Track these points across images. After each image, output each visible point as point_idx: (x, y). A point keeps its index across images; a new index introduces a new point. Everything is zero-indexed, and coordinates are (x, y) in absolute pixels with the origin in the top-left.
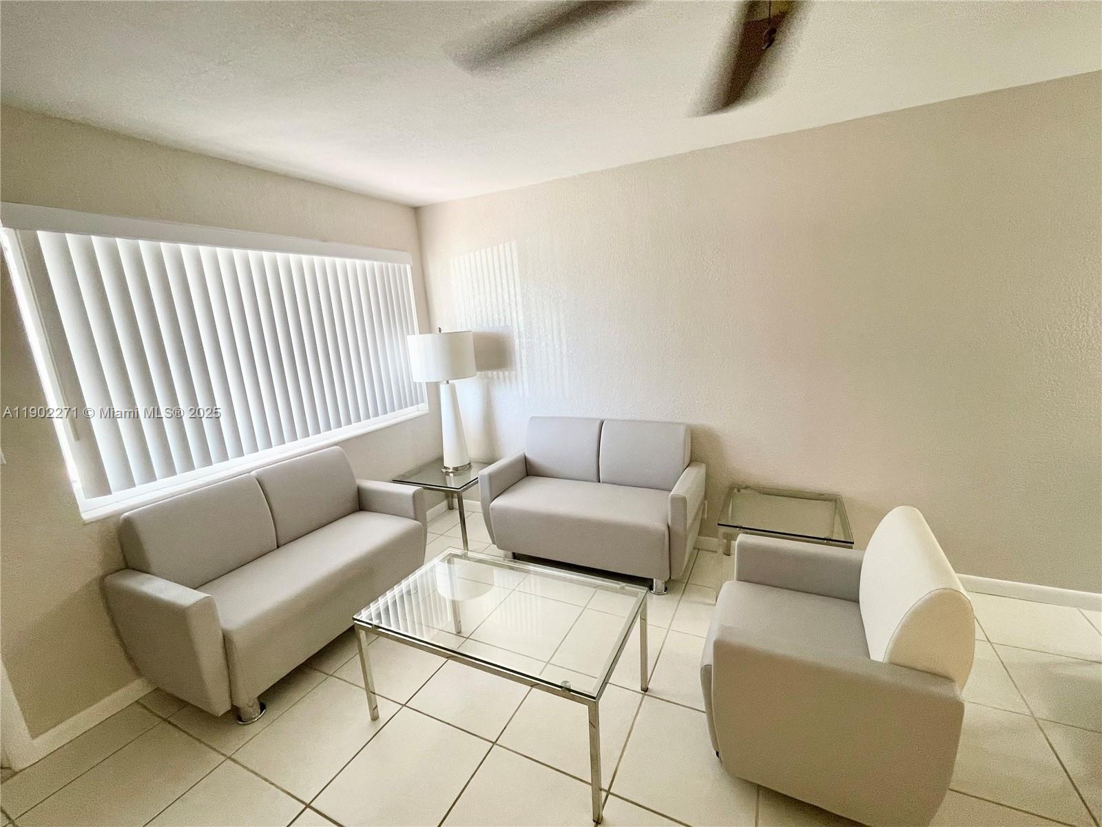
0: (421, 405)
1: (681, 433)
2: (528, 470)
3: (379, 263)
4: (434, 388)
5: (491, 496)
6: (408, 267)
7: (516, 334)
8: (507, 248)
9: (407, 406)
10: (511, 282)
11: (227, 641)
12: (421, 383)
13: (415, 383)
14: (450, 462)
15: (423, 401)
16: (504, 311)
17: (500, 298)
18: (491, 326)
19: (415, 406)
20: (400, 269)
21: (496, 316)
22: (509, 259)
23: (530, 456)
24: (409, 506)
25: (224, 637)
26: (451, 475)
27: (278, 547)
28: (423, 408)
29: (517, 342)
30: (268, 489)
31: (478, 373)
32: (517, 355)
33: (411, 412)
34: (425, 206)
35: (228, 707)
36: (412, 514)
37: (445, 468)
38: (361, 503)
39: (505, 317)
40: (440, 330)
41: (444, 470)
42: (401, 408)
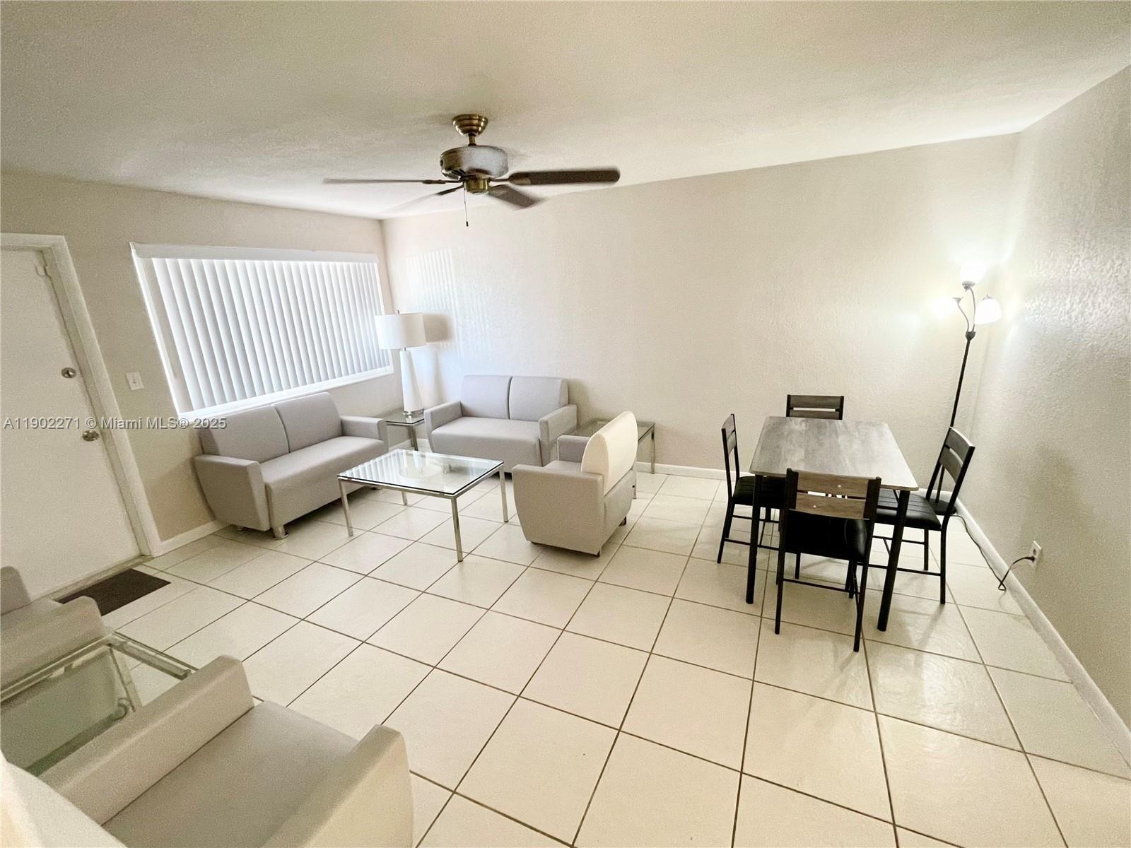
0: (387, 367)
1: (558, 385)
2: (463, 412)
3: (353, 263)
4: (396, 353)
5: (433, 426)
6: (376, 265)
7: (454, 316)
8: (445, 252)
9: (376, 368)
10: (449, 278)
11: (267, 488)
12: (387, 350)
13: (382, 350)
14: (409, 408)
15: (389, 365)
16: (445, 298)
17: (442, 289)
18: (437, 308)
19: (384, 368)
20: (369, 266)
21: (440, 302)
22: (447, 261)
23: (465, 403)
24: (375, 431)
25: (266, 487)
26: (410, 417)
27: (290, 452)
28: (389, 370)
29: (455, 321)
30: (283, 415)
31: (427, 343)
32: (455, 330)
33: (380, 372)
34: (386, 220)
35: (269, 528)
36: (377, 436)
37: (405, 412)
38: (343, 430)
39: (446, 302)
40: (399, 312)
41: (404, 414)
42: (372, 368)
